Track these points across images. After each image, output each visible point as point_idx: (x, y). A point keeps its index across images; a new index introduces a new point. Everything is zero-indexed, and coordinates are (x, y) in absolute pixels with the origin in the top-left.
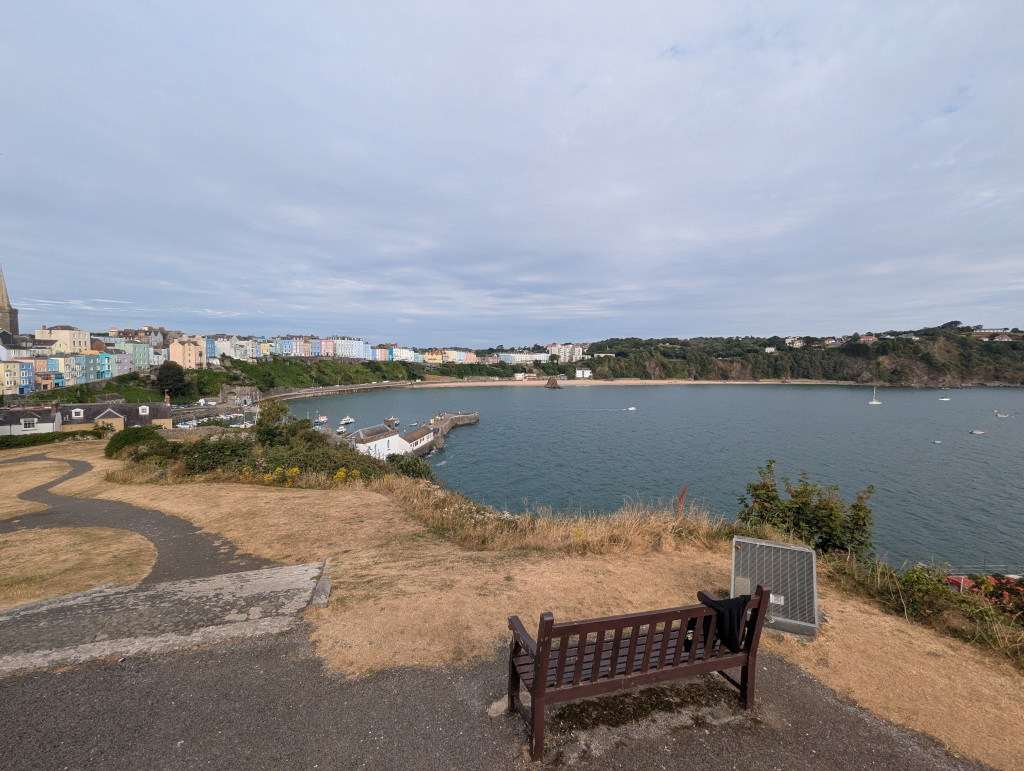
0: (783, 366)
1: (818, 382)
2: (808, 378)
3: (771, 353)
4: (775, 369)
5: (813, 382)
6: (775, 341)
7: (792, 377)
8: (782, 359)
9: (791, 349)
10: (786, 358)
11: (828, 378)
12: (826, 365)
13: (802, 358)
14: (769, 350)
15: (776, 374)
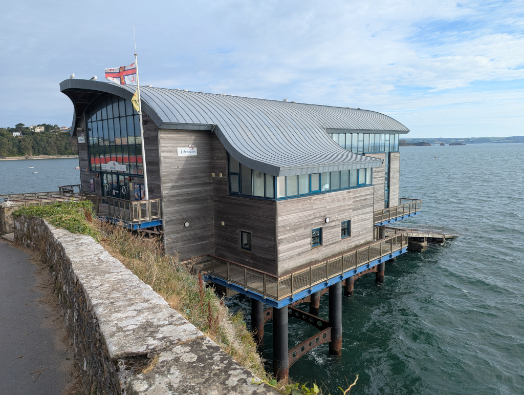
0: (25, 146)
1: (55, 157)
2: (46, 154)
3: (17, 137)
4: (19, 149)
5: (51, 157)
6: (19, 127)
7: (34, 154)
8: (24, 140)
9: (33, 133)
10: (28, 140)
11: (62, 154)
12: (59, 145)
13: (41, 140)
14: (15, 134)
15: (21, 152)
